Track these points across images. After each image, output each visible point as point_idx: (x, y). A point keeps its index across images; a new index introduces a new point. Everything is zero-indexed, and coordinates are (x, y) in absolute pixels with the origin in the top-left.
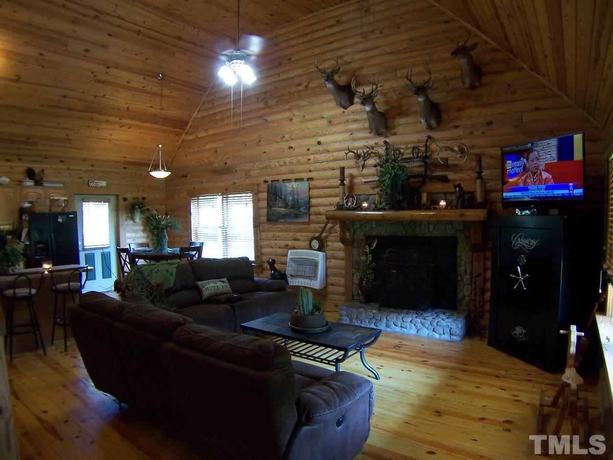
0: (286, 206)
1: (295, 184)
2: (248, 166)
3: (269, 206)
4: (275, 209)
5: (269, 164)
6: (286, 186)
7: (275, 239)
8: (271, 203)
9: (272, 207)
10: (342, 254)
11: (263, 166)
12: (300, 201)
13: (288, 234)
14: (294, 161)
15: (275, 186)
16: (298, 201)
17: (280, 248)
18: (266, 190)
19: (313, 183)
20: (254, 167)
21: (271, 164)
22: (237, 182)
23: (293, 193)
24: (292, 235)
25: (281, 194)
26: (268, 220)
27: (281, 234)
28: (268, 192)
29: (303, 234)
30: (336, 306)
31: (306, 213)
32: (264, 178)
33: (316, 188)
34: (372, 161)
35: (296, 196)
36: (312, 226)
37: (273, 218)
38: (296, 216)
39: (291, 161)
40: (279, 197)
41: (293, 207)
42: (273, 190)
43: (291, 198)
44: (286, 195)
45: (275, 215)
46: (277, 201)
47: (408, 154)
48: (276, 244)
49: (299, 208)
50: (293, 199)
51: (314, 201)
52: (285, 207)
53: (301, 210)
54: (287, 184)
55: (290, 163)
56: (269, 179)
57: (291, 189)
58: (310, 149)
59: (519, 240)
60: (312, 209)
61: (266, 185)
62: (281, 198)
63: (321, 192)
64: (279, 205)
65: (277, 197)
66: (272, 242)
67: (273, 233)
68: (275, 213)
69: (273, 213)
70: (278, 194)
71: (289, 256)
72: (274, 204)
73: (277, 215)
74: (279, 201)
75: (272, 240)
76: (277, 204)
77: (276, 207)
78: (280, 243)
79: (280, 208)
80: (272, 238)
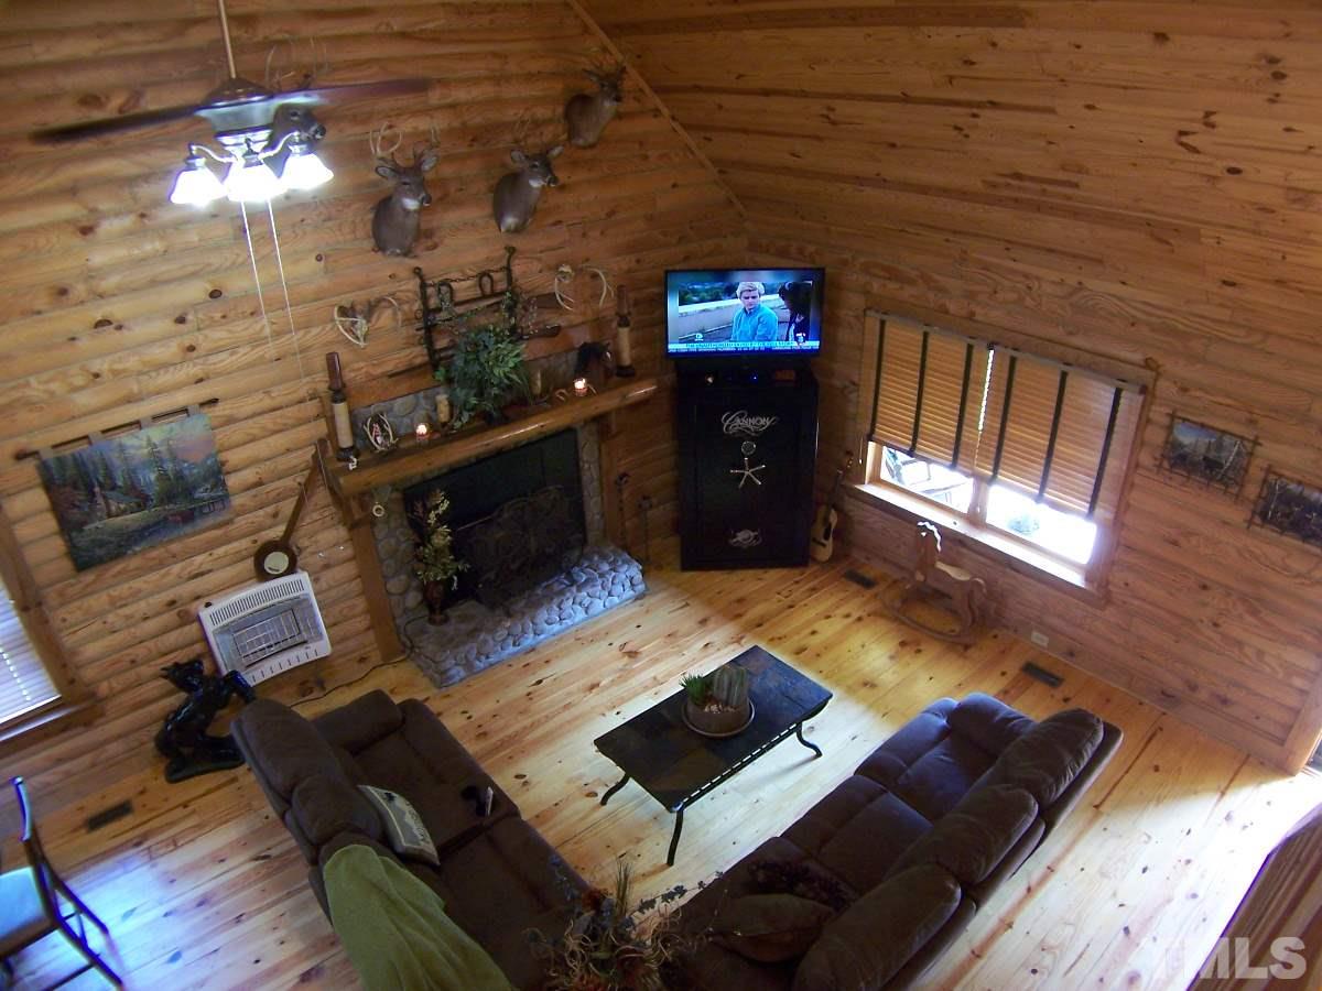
0: (143, 501)
1: (156, 434)
3: (67, 525)
4: (98, 524)
5: (17, 394)
6: (122, 448)
7: (116, 604)
8: (74, 514)
9: (85, 523)
10: (344, 551)
12: (186, 472)
13: (167, 574)
14: (132, 363)
15: (74, 457)
16: (180, 476)
17: (146, 619)
18: (38, 480)
19: (220, 410)
21: (29, 392)
23: (155, 460)
24: (183, 569)
25: (109, 474)
26: (84, 560)
27: (137, 584)
28: (48, 486)
29: (221, 551)
30: (362, 660)
31: (214, 501)
32: (10, 447)
33: (230, 420)
34: (385, 318)
35: (169, 466)
36: (242, 522)
37: (100, 552)
38: (188, 517)
39: (118, 366)
40: (101, 486)
41: (168, 497)
42: (70, 471)
43: (153, 477)
44: (131, 473)
45: (102, 544)
46: (100, 501)
47: (465, 289)
48: (128, 617)
49: (188, 491)
50: (163, 476)
51: (233, 458)
52: (140, 507)
53: (197, 495)
54: (127, 439)
55: (116, 373)
56: (44, 442)
57: (146, 451)
58: (190, 317)
59: (738, 420)
60: (232, 481)
61: (30, 467)
62: (114, 487)
63: (252, 427)
64: (113, 508)
65: (97, 489)
66: (111, 618)
67: (109, 596)
68: (100, 537)
69: (93, 541)
70: (97, 479)
71: (210, 628)
72: (88, 514)
73: (113, 539)
74: (105, 497)
75: (109, 612)
76: (100, 510)
77: (101, 519)
78: (142, 607)
79: (117, 516)
80: (107, 607)
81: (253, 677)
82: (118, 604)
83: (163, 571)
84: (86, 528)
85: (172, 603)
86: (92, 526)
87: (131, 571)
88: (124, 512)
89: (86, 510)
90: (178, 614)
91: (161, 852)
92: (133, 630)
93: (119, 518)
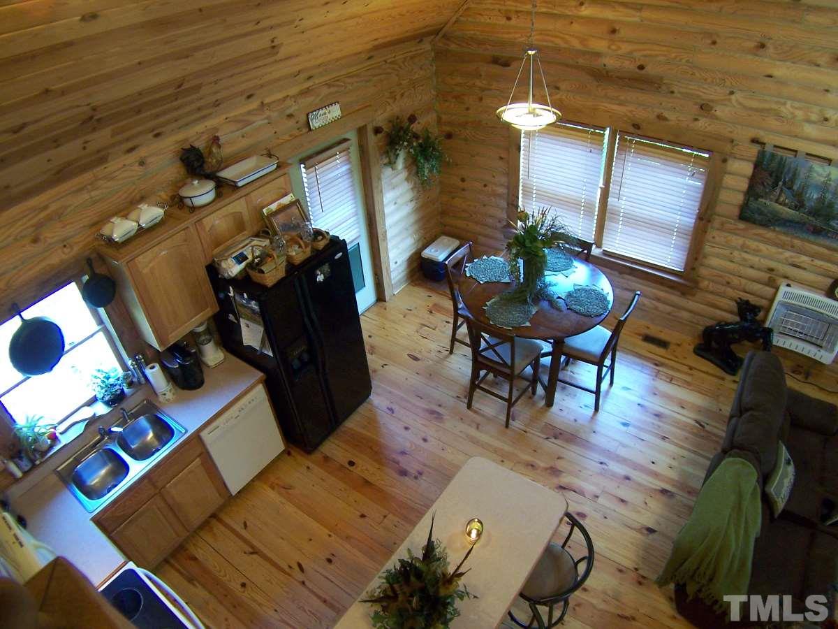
0: (799, 206)
1: (836, 173)
2: (712, 93)
3: (752, 192)
4: (768, 202)
5: (774, 106)
6: (811, 169)
7: (744, 248)
8: (760, 189)
9: (762, 197)
11: (755, 104)
13: (781, 253)
15: (782, 158)
16: (831, 206)
17: (752, 267)
18: (754, 159)
20: (730, 100)
21: (783, 109)
22: (672, 116)
23: (824, 188)
24: (792, 257)
25: (793, 179)
26: (746, 215)
27: (762, 247)
28: (757, 165)
32: (753, 133)
35: (829, 196)
37: (757, 217)
38: (817, 232)
40: (784, 183)
41: (815, 213)
42: (774, 165)
43: (816, 196)
44: (805, 185)
45: (761, 213)
46: (778, 191)
48: (745, 260)
49: (829, 218)
50: (821, 200)
52: (796, 208)
53: (831, 223)
54: (817, 166)
56: (771, 140)
57: (823, 179)
61: (755, 149)
62: (790, 188)
64: (781, 199)
65: (781, 183)
66: (736, 253)
67: (744, 241)
68: (763, 209)
69: (758, 209)
70: (785, 179)
71: (779, 297)
72: (766, 193)
73: (769, 215)
74: (782, 190)
75: (738, 250)
76: (775, 196)
77: (771, 200)
78: (755, 260)
79: (780, 204)
80: (739, 247)
81: (778, 341)
82: (745, 250)
83: (780, 250)
84: (760, 200)
85: (771, 270)
86: (764, 201)
87: (765, 238)
88: (785, 205)
89: (767, 190)
90: (770, 277)
91: (663, 377)
92: (741, 268)
93: (781, 207)
